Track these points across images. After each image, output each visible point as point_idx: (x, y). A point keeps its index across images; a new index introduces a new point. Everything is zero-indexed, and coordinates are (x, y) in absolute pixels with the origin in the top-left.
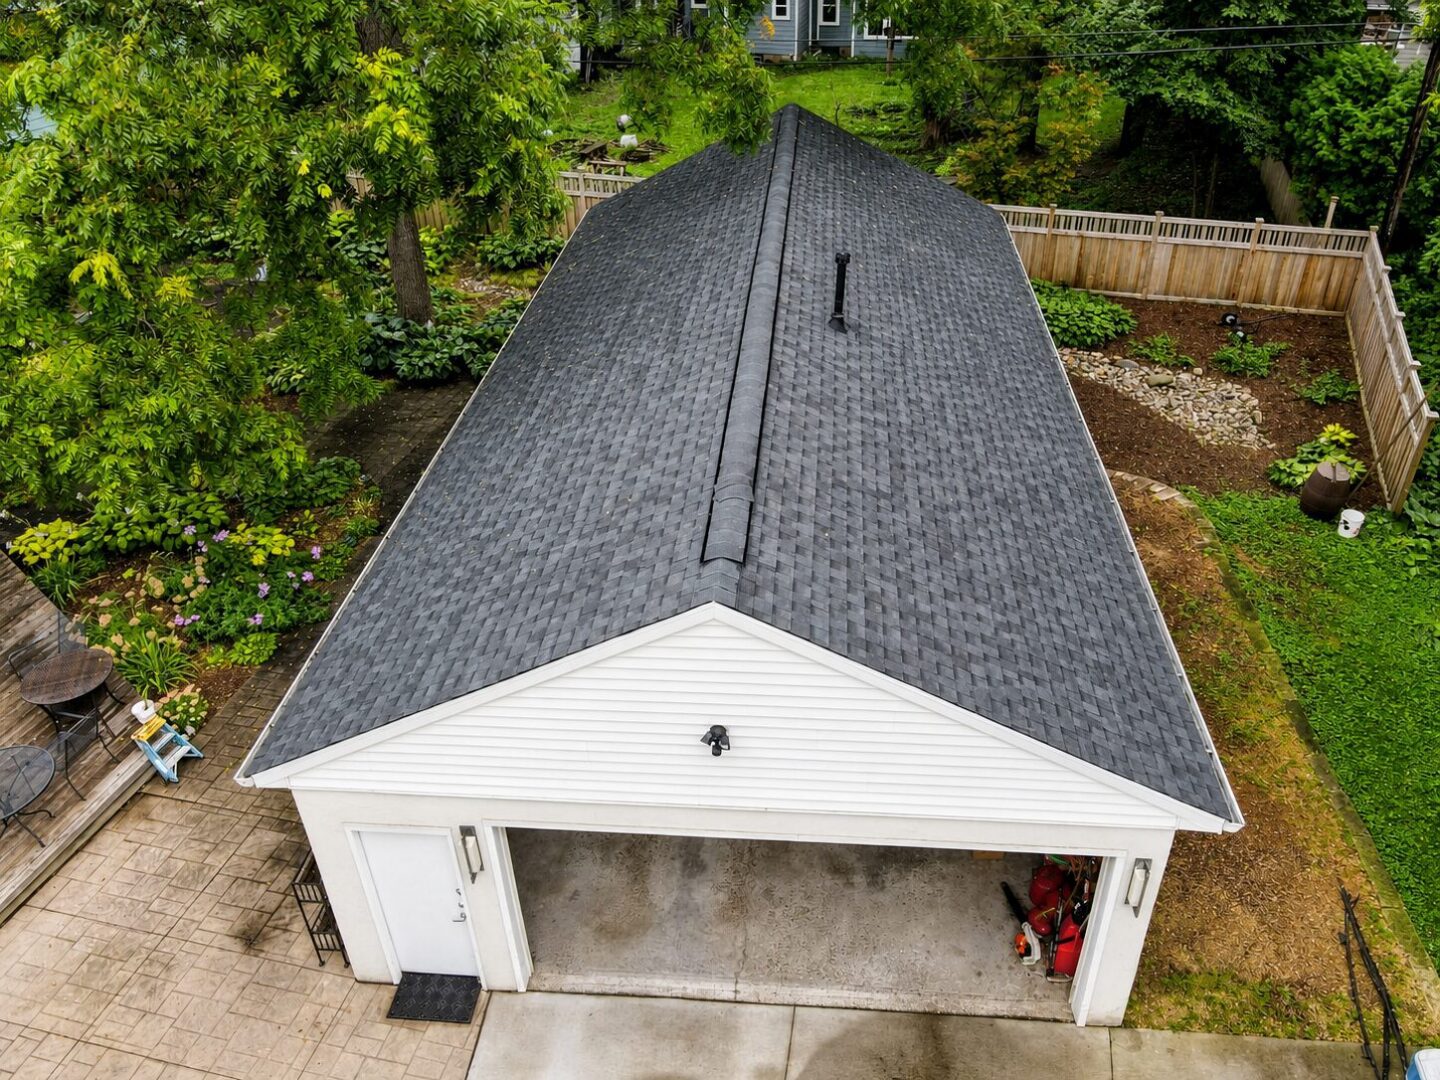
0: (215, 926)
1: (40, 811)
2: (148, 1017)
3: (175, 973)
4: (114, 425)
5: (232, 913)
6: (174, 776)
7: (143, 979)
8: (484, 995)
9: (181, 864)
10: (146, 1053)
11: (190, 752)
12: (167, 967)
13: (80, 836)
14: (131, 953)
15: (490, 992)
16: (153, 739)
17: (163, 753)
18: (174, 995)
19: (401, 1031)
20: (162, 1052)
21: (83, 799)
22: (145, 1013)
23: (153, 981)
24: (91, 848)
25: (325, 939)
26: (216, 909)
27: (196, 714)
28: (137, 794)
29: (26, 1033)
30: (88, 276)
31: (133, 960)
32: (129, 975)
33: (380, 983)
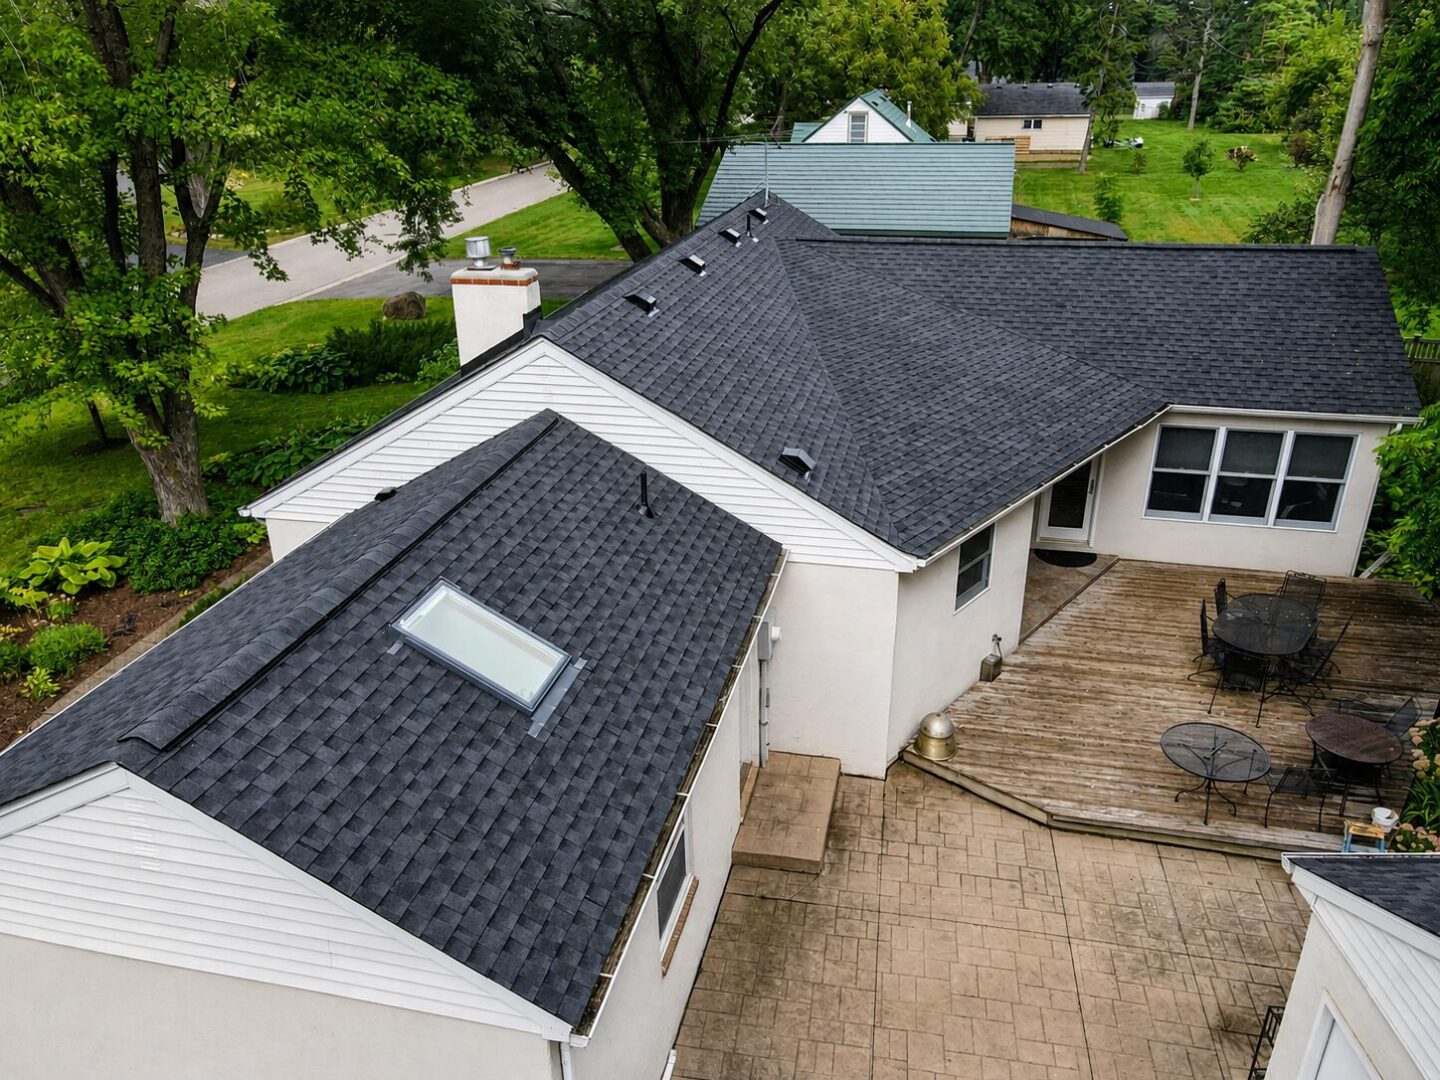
0: (1222, 990)
1: (1233, 803)
2: (1111, 977)
3: (1160, 979)
5: (1244, 1000)
7: (1142, 958)
9: (1264, 933)
10: (1081, 990)
12: (1162, 971)
14: (1158, 937)
18: (1141, 988)
20: (1087, 1003)
21: (1264, 825)
22: (1114, 973)
23: (1144, 967)
24: (1232, 860)
26: (1238, 984)
29: (1058, 901)
31: (1152, 941)
32: (1139, 944)
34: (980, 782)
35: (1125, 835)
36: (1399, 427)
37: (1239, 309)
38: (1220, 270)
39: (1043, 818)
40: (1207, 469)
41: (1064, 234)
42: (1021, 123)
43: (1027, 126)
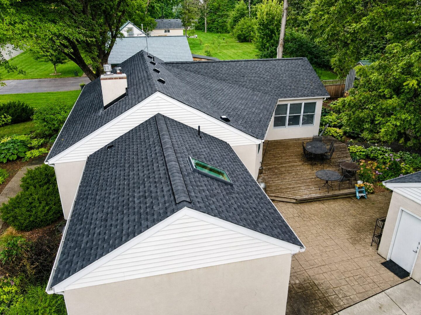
3: (340, 227)
4: (393, 118)
6: (359, 198)
8: (409, 278)
11: (365, 196)
12: (339, 225)
13: (336, 196)
15: (411, 278)
16: (359, 188)
17: (360, 192)
18: (338, 230)
19: (383, 268)
20: (331, 236)
21: (340, 190)
22: (331, 228)
23: (335, 225)
25: (376, 239)
27: (370, 190)
28: (349, 197)
29: (310, 218)
30: (407, 85)
31: (333, 220)
32: (331, 221)
33: (383, 258)
34: (278, 197)
35: (313, 200)
36: (325, 99)
37: (284, 74)
38: (276, 65)
39: (294, 201)
40: (286, 114)
41: (206, 60)
42: (164, 31)
43: (166, 32)
